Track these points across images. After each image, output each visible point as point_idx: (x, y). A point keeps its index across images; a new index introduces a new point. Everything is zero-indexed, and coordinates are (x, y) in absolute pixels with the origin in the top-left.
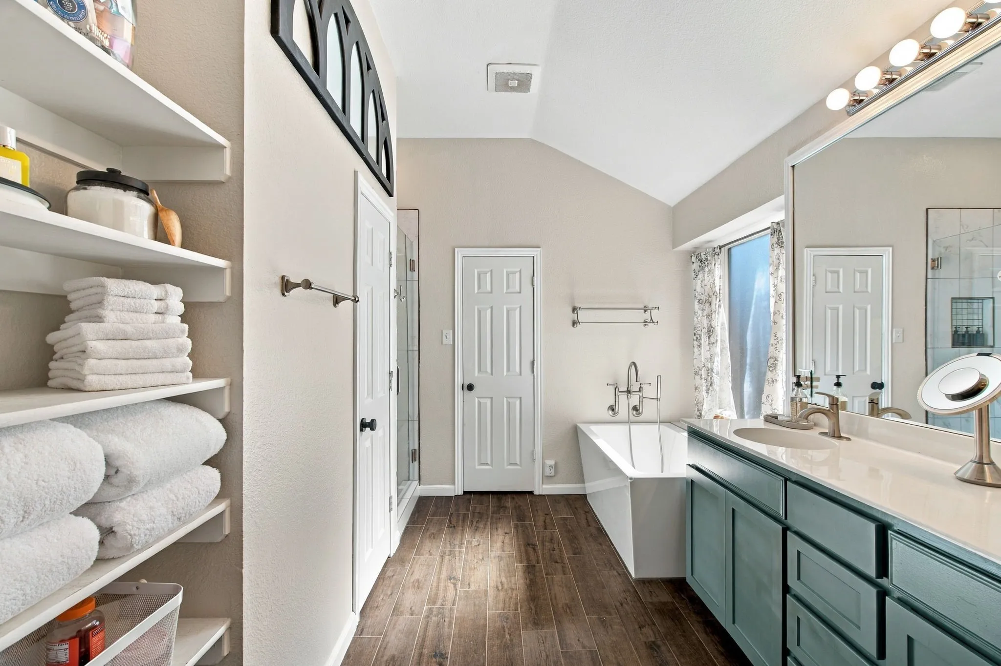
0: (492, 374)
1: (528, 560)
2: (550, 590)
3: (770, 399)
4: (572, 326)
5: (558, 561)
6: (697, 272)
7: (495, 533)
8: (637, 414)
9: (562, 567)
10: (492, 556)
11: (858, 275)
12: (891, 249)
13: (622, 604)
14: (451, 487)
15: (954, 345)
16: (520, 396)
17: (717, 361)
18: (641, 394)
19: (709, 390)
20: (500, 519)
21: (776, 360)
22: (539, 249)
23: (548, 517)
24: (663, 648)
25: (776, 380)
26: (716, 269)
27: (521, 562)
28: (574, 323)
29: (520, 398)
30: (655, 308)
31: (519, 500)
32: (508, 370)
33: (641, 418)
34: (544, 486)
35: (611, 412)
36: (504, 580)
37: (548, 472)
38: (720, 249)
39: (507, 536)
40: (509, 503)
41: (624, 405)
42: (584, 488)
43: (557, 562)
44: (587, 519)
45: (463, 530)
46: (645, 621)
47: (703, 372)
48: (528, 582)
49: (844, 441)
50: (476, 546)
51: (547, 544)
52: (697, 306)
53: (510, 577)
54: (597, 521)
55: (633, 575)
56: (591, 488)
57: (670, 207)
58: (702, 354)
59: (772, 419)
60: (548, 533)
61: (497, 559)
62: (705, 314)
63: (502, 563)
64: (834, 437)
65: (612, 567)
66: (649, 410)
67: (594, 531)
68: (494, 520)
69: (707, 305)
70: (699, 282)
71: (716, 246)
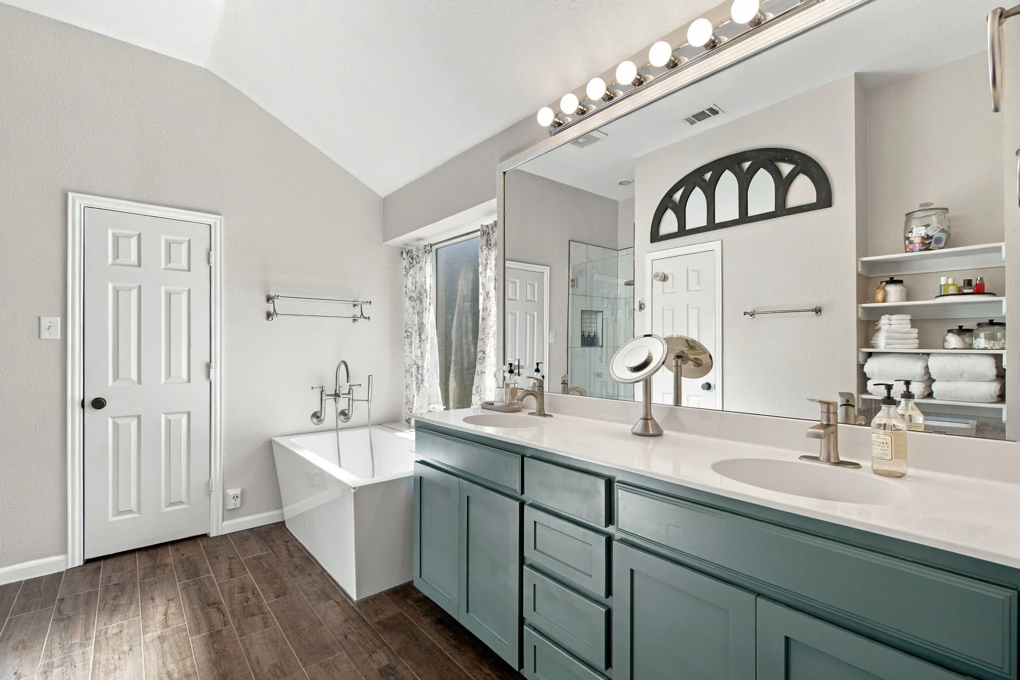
0: (139, 382)
1: (210, 625)
2: (248, 655)
3: (479, 389)
4: (265, 319)
5: (256, 612)
6: (408, 268)
7: (151, 605)
8: (346, 419)
9: (263, 618)
10: (147, 640)
11: (528, 286)
12: (549, 268)
13: (346, 637)
14: (61, 558)
15: (583, 345)
16: (189, 410)
17: (428, 359)
18: (350, 396)
19: (419, 387)
20: (156, 583)
21: (484, 353)
22: (220, 217)
23: (233, 561)
24: (399, 668)
25: (484, 372)
26: (427, 267)
27: (199, 632)
28: (269, 315)
29: (189, 414)
30: (367, 302)
31: (188, 550)
32: (169, 374)
33: (351, 423)
34: (226, 523)
35: (315, 420)
36: (171, 667)
37: (231, 504)
38: (431, 247)
39: (172, 604)
40: (170, 557)
41: (330, 409)
42: (283, 514)
43: (254, 615)
44: (288, 550)
45: (87, 620)
46: (375, 644)
47: (414, 370)
48: (213, 656)
49: (548, 418)
50: (115, 634)
51: (237, 596)
52: (408, 303)
53: (183, 659)
54: (302, 549)
55: (355, 598)
56: (290, 512)
57: (381, 197)
58: (413, 351)
59: (488, 406)
60: (236, 581)
61: (157, 642)
62: (416, 311)
63: (166, 645)
64: (540, 415)
65: (328, 597)
66: (359, 413)
67: (298, 561)
68: (147, 587)
69: (418, 302)
70: (410, 278)
71: (427, 244)
